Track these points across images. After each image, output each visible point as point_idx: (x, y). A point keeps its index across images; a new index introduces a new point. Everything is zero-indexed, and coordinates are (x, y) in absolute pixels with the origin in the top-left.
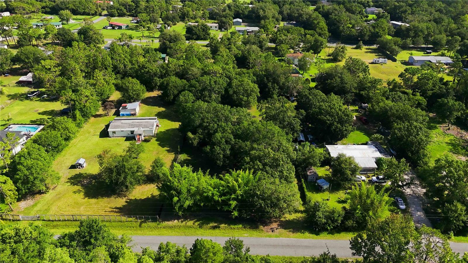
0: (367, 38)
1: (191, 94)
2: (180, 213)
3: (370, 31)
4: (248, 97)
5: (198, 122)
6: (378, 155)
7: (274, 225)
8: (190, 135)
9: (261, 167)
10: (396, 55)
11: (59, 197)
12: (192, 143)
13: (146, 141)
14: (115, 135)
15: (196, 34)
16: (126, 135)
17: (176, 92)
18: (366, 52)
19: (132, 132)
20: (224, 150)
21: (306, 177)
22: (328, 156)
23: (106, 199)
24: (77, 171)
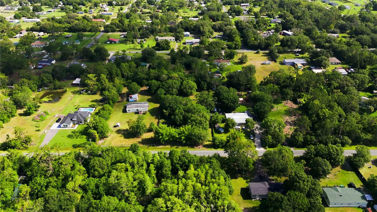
0: (263, 46)
1: (163, 90)
2: (163, 143)
3: (265, 42)
4: (191, 90)
5: (167, 105)
6: (247, 117)
7: (200, 146)
8: (164, 111)
9: (195, 124)
10: (277, 59)
11: (113, 139)
12: (166, 115)
13: (144, 114)
14: (129, 112)
15: (162, 47)
16: (134, 111)
17: (155, 88)
18: (262, 56)
19: (137, 110)
20: (180, 117)
21: (215, 128)
22: (225, 118)
23: (132, 139)
24: (117, 128)
